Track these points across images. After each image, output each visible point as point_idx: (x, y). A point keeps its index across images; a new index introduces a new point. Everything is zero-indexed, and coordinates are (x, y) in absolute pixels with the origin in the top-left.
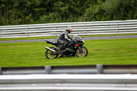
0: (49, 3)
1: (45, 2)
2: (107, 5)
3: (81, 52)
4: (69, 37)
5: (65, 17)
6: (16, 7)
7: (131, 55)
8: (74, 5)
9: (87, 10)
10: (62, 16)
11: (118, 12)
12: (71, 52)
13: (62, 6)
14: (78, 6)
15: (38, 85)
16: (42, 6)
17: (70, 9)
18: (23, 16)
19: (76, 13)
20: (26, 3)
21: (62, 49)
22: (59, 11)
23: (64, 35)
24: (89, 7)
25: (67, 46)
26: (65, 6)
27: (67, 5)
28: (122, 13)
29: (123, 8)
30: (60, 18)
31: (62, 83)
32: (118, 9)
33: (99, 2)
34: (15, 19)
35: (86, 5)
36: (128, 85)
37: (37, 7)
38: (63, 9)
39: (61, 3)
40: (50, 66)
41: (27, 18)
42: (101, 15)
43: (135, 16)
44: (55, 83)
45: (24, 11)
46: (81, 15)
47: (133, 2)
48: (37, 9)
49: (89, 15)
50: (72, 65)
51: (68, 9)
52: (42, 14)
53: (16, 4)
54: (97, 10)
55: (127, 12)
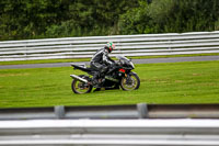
0: (61, 6)
1: (54, 3)
2: (154, 9)
3: (129, 83)
4: (109, 59)
5: (86, 28)
6: (9, 12)
7: (191, 89)
8: (102, 9)
9: (122, 16)
10: (83, 27)
11: (171, 19)
12: (113, 83)
13: (82, 10)
14: (107, 10)
15: (44, 136)
16: (50, 10)
17: (95, 15)
18: (19, 27)
19: (104, 21)
20: (24, 5)
21: (98, 78)
22: (78, 18)
23: (102, 54)
24: (125, 11)
25: (106, 73)
26: (86, 10)
27: (90, 9)
28: (178, 21)
29: (180, 14)
30: (79, 29)
31: (82, 133)
32: (172, 15)
33: (141, 3)
34: (7, 31)
35: (121, 9)
36: (187, 136)
37: (42, 12)
38: (84, 14)
39: (80, 5)
40: (63, 106)
41: (26, 29)
42: (144, 25)
43: (198, 26)
44: (70, 133)
45: (21, 18)
46: (113, 24)
47: (195, 3)
48: (42, 16)
49: (126, 24)
50: (99, 104)
51: (92, 15)
52: (49, 24)
53: (9, 7)
54: (137, 17)
55: (186, 19)
